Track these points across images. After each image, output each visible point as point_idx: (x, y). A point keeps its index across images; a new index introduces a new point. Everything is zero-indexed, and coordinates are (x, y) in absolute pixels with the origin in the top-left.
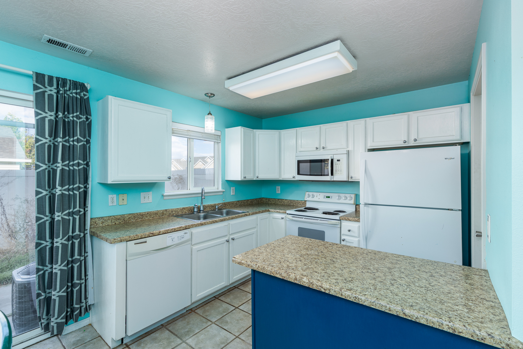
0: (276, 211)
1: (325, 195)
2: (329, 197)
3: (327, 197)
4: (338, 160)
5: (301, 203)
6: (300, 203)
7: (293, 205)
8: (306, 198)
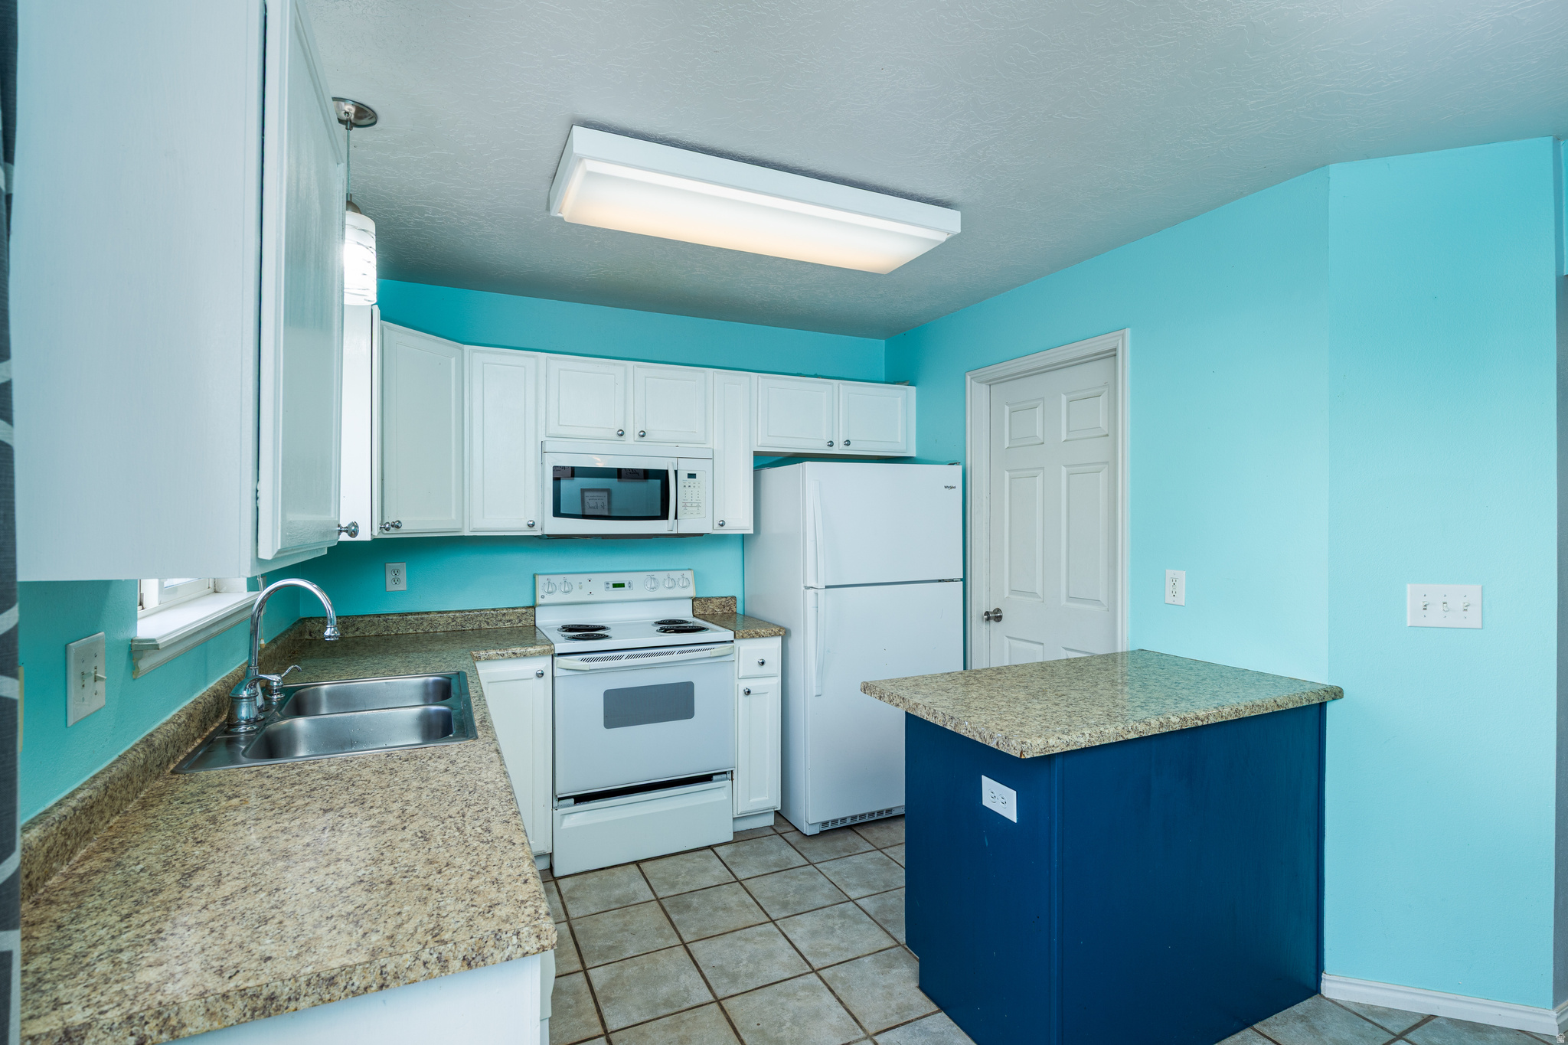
0: (510, 652)
1: (607, 581)
2: (622, 585)
3: (615, 586)
4: (692, 476)
5: (512, 618)
6: (508, 618)
7: (476, 627)
8: (543, 597)
